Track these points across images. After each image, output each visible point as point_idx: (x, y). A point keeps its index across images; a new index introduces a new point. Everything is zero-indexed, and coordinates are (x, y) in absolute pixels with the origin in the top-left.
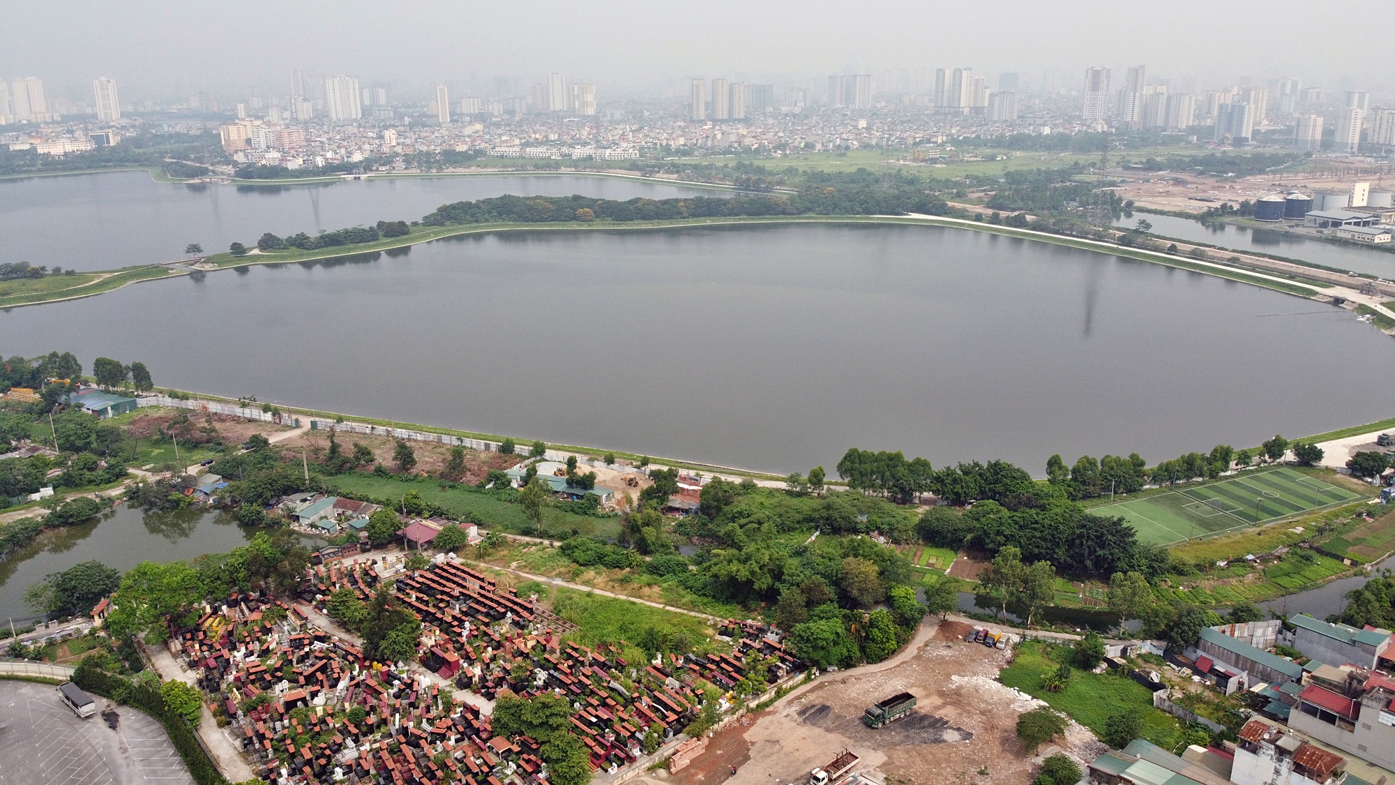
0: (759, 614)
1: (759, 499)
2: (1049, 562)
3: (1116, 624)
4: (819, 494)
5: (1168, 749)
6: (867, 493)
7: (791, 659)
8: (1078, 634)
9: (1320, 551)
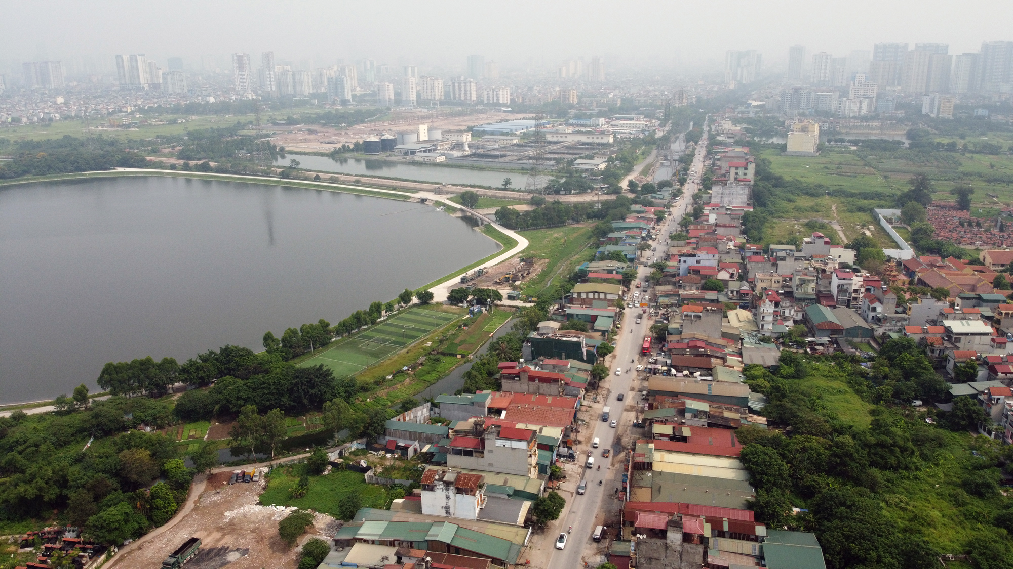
0: (54, 520)
1: (31, 425)
2: (278, 409)
3: (332, 437)
4: (86, 408)
5: (381, 508)
6: (128, 396)
7: (91, 546)
8: (308, 452)
9: (443, 354)
